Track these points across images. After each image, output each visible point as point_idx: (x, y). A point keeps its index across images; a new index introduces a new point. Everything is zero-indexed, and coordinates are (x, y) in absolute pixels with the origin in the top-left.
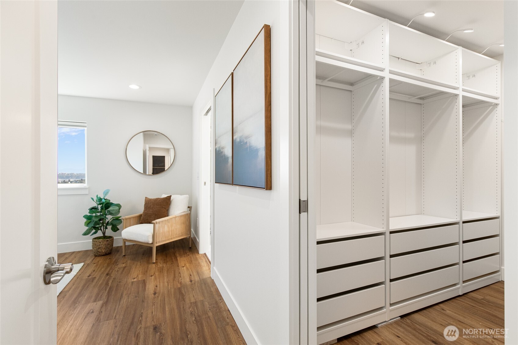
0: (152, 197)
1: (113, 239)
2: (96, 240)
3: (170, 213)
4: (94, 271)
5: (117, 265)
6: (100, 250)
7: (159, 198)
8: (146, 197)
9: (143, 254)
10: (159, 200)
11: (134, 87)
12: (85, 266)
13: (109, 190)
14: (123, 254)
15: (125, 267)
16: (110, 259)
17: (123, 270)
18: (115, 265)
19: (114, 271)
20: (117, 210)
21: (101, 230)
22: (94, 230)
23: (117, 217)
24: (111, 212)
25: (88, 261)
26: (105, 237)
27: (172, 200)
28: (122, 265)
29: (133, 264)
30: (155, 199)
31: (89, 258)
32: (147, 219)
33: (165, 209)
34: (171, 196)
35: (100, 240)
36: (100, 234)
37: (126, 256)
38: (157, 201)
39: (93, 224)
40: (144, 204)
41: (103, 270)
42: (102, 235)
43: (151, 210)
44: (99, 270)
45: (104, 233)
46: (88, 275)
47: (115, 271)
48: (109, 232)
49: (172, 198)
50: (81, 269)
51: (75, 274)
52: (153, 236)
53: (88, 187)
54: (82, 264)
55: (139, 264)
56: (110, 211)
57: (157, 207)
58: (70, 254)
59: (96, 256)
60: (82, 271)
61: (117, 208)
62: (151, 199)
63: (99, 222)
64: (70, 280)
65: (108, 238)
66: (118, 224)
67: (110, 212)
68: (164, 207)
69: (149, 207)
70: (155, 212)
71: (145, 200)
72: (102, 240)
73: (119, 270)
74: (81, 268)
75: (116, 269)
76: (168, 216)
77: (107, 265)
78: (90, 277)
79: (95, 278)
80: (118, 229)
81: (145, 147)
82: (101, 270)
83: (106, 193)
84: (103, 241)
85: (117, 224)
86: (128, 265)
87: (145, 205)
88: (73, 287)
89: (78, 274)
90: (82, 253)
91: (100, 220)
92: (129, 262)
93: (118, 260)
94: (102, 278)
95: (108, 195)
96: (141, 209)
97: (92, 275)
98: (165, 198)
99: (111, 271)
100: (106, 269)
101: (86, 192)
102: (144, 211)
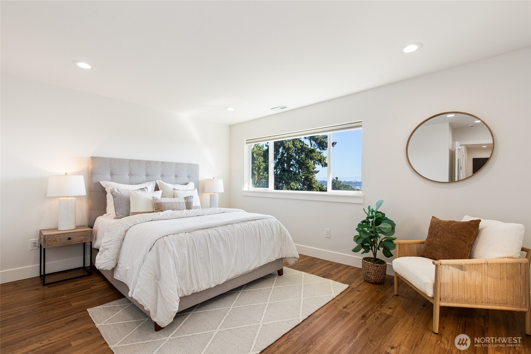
0: (444, 217)
1: (386, 266)
2: (365, 261)
3: (475, 252)
4: (353, 302)
5: (382, 307)
6: (369, 275)
7: (454, 222)
8: (433, 217)
9: (424, 306)
10: (455, 226)
11: (411, 48)
12: (348, 290)
13: (383, 200)
14: (396, 293)
15: (389, 317)
16: (377, 291)
17: (385, 320)
18: (379, 304)
19: (373, 315)
20: (389, 229)
21: (372, 249)
22: (362, 249)
23: (391, 239)
24: (383, 230)
25: (354, 285)
26: (375, 260)
27: (482, 229)
28: (387, 311)
29: (403, 317)
30: (446, 222)
31: (357, 281)
32: (431, 253)
33: (466, 242)
34: (480, 221)
35: (369, 263)
36: (370, 254)
37: (399, 298)
38: (450, 227)
39: (362, 241)
40: (429, 226)
41: (362, 305)
42: (373, 256)
43: (438, 239)
44: (358, 304)
45: (375, 254)
46: (344, 305)
47: (375, 315)
48: (380, 254)
49: (481, 225)
50: (343, 292)
51: (334, 297)
52: (434, 287)
53: (362, 195)
54: (347, 286)
55: (411, 320)
56: (381, 228)
57: (450, 236)
58: (345, 267)
59: (366, 281)
60: (343, 295)
61: (389, 226)
62: (441, 220)
63: (369, 240)
64: (325, 303)
65: (379, 263)
66: (392, 248)
67: (381, 230)
68: (463, 238)
69: (434, 234)
70: (444, 244)
71: (431, 221)
72: (371, 263)
73: (379, 316)
74: (343, 290)
75: (377, 314)
76: (470, 257)
77: (370, 301)
78: (345, 310)
79: (348, 314)
80: (392, 255)
81: (453, 146)
82: (361, 304)
83: (379, 204)
84: (372, 265)
85: (390, 248)
86: (394, 315)
87: (430, 228)
88: (323, 316)
89: (337, 299)
90: (355, 270)
91: (371, 237)
92: (398, 309)
93: (386, 300)
94: (355, 319)
95: (380, 207)
96: (424, 234)
97: (349, 307)
98: (467, 222)
99: (369, 314)
100: (366, 306)
101: (361, 201)
102: (428, 237)
